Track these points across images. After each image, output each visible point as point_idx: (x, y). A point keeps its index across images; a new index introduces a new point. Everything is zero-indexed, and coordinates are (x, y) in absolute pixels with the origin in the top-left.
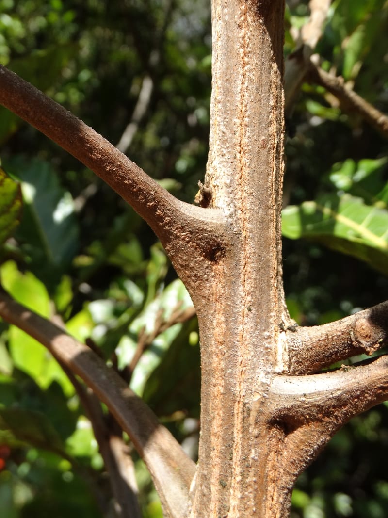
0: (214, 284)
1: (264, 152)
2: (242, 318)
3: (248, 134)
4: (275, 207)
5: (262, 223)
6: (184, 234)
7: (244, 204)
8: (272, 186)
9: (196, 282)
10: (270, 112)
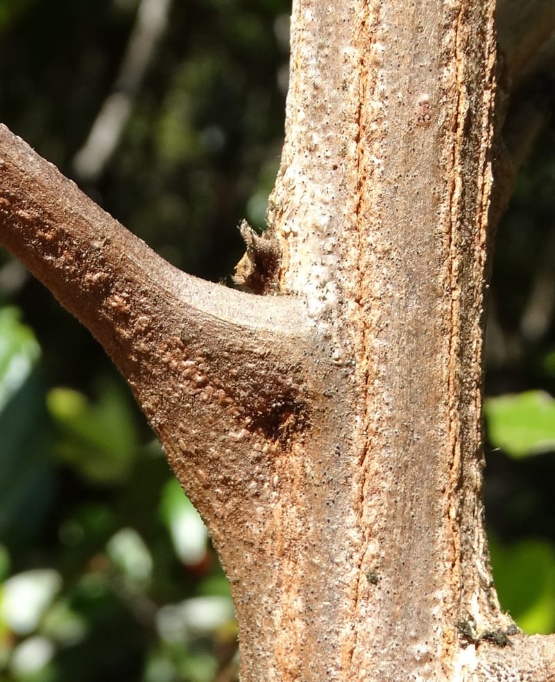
0: (277, 507)
1: (426, 138)
2: (350, 603)
3: (380, 87)
4: (456, 294)
5: (416, 335)
6: (189, 363)
7: (364, 283)
8: (449, 232)
9: (226, 501)
10: (447, 27)
